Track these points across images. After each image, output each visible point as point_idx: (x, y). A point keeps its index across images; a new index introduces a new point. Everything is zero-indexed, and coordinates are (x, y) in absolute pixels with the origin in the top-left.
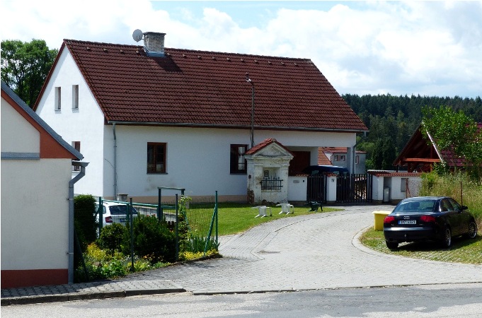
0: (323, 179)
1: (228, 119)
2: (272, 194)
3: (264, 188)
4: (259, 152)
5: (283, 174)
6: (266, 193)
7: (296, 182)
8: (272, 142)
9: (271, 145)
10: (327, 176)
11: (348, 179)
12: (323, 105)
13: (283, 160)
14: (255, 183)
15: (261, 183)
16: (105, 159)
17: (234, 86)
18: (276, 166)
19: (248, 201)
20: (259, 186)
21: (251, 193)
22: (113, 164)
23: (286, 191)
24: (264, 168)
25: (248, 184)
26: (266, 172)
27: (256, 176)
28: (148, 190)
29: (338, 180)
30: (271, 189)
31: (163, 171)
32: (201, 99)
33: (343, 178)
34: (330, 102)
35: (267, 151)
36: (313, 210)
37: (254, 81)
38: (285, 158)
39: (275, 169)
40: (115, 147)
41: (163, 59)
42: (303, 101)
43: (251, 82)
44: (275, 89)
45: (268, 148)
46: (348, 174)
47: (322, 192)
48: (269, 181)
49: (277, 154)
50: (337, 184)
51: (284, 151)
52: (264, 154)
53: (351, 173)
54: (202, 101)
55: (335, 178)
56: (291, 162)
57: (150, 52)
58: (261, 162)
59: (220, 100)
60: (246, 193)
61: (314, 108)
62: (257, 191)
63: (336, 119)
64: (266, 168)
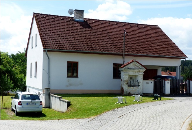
0: (162, 82)
1: (111, 50)
2: (134, 89)
3: (130, 86)
4: (126, 67)
5: (140, 78)
6: (131, 89)
7: (148, 83)
8: (134, 61)
9: (133, 63)
10: (165, 80)
11: (177, 82)
12: (163, 45)
13: (140, 71)
14: (124, 83)
15: (128, 83)
16: (43, 70)
17: (117, 35)
18: (136, 74)
19: (121, 93)
20: (127, 85)
21: (122, 89)
22: (48, 72)
23: (142, 88)
24: (129, 75)
25: (121, 84)
26: (131, 78)
27: (125, 79)
28: (67, 86)
29: (171, 83)
30: (133, 87)
31: (77, 77)
32: (98, 40)
33: (174, 82)
34: (167, 44)
35: (131, 66)
36: (155, 99)
37: (128, 33)
38: (141, 70)
39: (136, 76)
40: (49, 63)
41: (83, 22)
42: (153, 43)
43: (126, 34)
44: (139, 37)
45: (132, 64)
46: (177, 80)
47: (162, 89)
48: (132, 82)
49: (137, 68)
50: (171, 84)
51: (140, 66)
52: (129, 68)
53: (178, 79)
54: (98, 41)
55: (169, 82)
56: (144, 72)
57: (76, 19)
58: (127, 72)
59: (109, 41)
60: (120, 89)
61: (159, 46)
62: (126, 88)
63: (170, 52)
64: (131, 75)
